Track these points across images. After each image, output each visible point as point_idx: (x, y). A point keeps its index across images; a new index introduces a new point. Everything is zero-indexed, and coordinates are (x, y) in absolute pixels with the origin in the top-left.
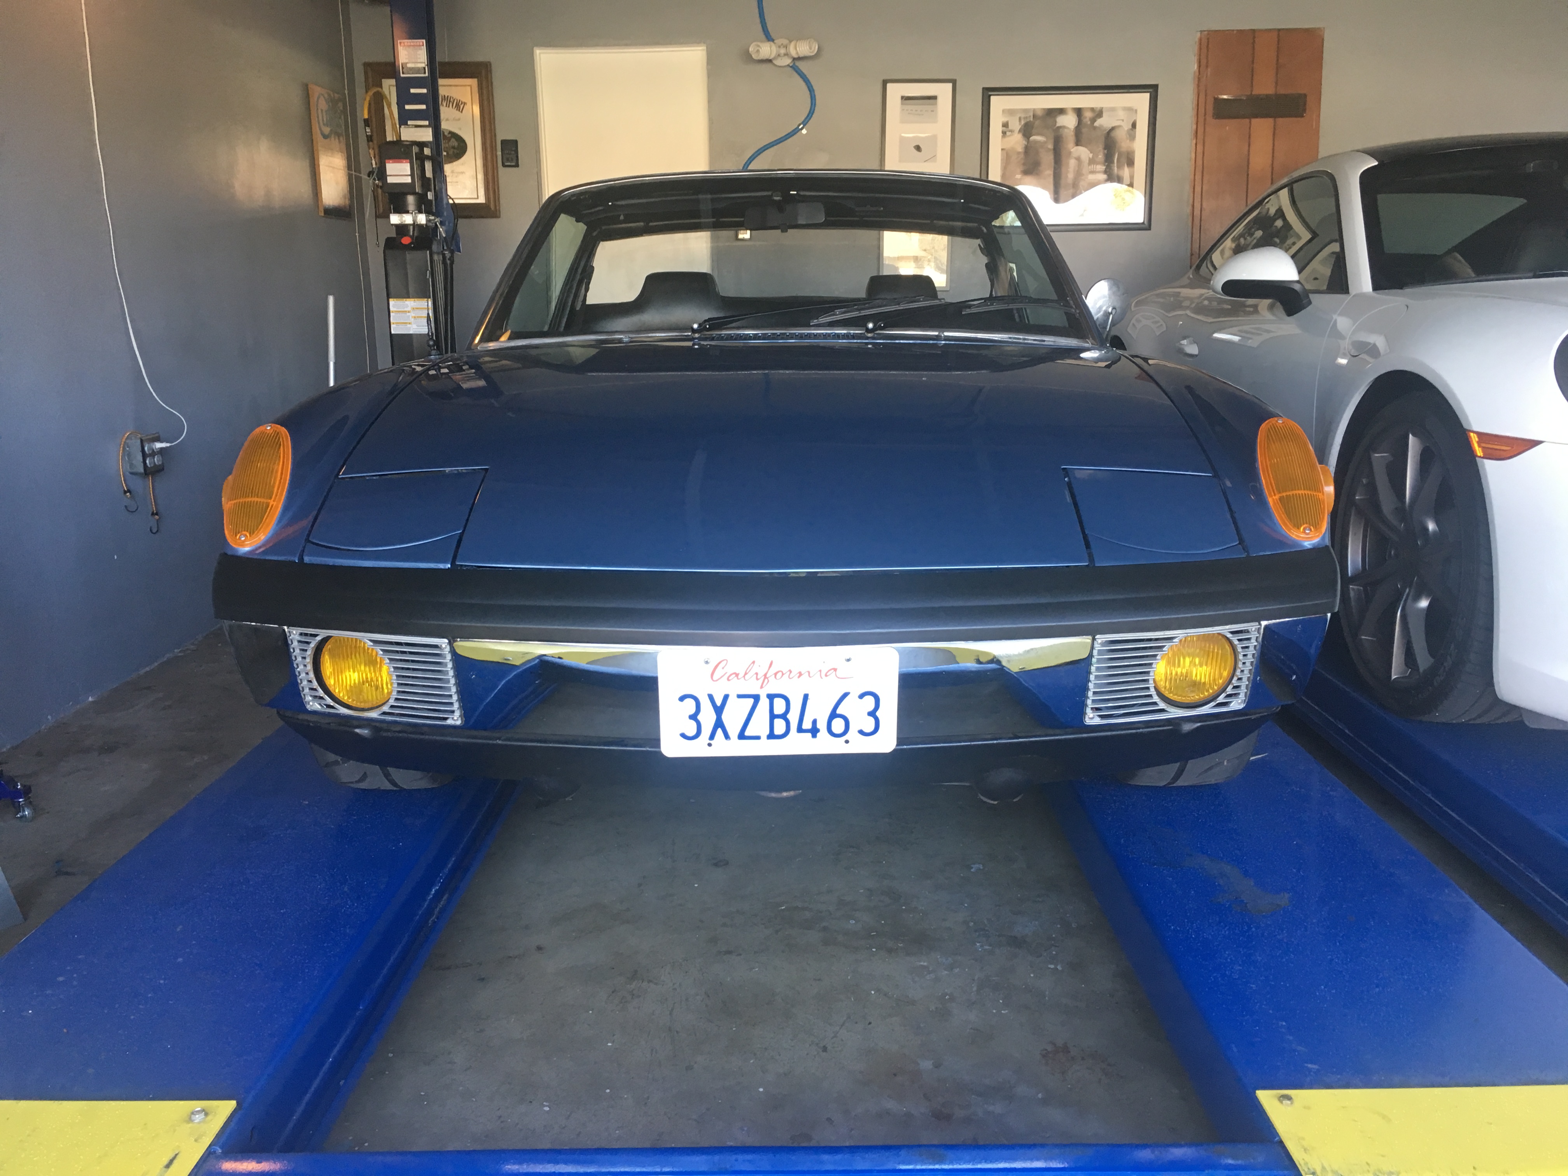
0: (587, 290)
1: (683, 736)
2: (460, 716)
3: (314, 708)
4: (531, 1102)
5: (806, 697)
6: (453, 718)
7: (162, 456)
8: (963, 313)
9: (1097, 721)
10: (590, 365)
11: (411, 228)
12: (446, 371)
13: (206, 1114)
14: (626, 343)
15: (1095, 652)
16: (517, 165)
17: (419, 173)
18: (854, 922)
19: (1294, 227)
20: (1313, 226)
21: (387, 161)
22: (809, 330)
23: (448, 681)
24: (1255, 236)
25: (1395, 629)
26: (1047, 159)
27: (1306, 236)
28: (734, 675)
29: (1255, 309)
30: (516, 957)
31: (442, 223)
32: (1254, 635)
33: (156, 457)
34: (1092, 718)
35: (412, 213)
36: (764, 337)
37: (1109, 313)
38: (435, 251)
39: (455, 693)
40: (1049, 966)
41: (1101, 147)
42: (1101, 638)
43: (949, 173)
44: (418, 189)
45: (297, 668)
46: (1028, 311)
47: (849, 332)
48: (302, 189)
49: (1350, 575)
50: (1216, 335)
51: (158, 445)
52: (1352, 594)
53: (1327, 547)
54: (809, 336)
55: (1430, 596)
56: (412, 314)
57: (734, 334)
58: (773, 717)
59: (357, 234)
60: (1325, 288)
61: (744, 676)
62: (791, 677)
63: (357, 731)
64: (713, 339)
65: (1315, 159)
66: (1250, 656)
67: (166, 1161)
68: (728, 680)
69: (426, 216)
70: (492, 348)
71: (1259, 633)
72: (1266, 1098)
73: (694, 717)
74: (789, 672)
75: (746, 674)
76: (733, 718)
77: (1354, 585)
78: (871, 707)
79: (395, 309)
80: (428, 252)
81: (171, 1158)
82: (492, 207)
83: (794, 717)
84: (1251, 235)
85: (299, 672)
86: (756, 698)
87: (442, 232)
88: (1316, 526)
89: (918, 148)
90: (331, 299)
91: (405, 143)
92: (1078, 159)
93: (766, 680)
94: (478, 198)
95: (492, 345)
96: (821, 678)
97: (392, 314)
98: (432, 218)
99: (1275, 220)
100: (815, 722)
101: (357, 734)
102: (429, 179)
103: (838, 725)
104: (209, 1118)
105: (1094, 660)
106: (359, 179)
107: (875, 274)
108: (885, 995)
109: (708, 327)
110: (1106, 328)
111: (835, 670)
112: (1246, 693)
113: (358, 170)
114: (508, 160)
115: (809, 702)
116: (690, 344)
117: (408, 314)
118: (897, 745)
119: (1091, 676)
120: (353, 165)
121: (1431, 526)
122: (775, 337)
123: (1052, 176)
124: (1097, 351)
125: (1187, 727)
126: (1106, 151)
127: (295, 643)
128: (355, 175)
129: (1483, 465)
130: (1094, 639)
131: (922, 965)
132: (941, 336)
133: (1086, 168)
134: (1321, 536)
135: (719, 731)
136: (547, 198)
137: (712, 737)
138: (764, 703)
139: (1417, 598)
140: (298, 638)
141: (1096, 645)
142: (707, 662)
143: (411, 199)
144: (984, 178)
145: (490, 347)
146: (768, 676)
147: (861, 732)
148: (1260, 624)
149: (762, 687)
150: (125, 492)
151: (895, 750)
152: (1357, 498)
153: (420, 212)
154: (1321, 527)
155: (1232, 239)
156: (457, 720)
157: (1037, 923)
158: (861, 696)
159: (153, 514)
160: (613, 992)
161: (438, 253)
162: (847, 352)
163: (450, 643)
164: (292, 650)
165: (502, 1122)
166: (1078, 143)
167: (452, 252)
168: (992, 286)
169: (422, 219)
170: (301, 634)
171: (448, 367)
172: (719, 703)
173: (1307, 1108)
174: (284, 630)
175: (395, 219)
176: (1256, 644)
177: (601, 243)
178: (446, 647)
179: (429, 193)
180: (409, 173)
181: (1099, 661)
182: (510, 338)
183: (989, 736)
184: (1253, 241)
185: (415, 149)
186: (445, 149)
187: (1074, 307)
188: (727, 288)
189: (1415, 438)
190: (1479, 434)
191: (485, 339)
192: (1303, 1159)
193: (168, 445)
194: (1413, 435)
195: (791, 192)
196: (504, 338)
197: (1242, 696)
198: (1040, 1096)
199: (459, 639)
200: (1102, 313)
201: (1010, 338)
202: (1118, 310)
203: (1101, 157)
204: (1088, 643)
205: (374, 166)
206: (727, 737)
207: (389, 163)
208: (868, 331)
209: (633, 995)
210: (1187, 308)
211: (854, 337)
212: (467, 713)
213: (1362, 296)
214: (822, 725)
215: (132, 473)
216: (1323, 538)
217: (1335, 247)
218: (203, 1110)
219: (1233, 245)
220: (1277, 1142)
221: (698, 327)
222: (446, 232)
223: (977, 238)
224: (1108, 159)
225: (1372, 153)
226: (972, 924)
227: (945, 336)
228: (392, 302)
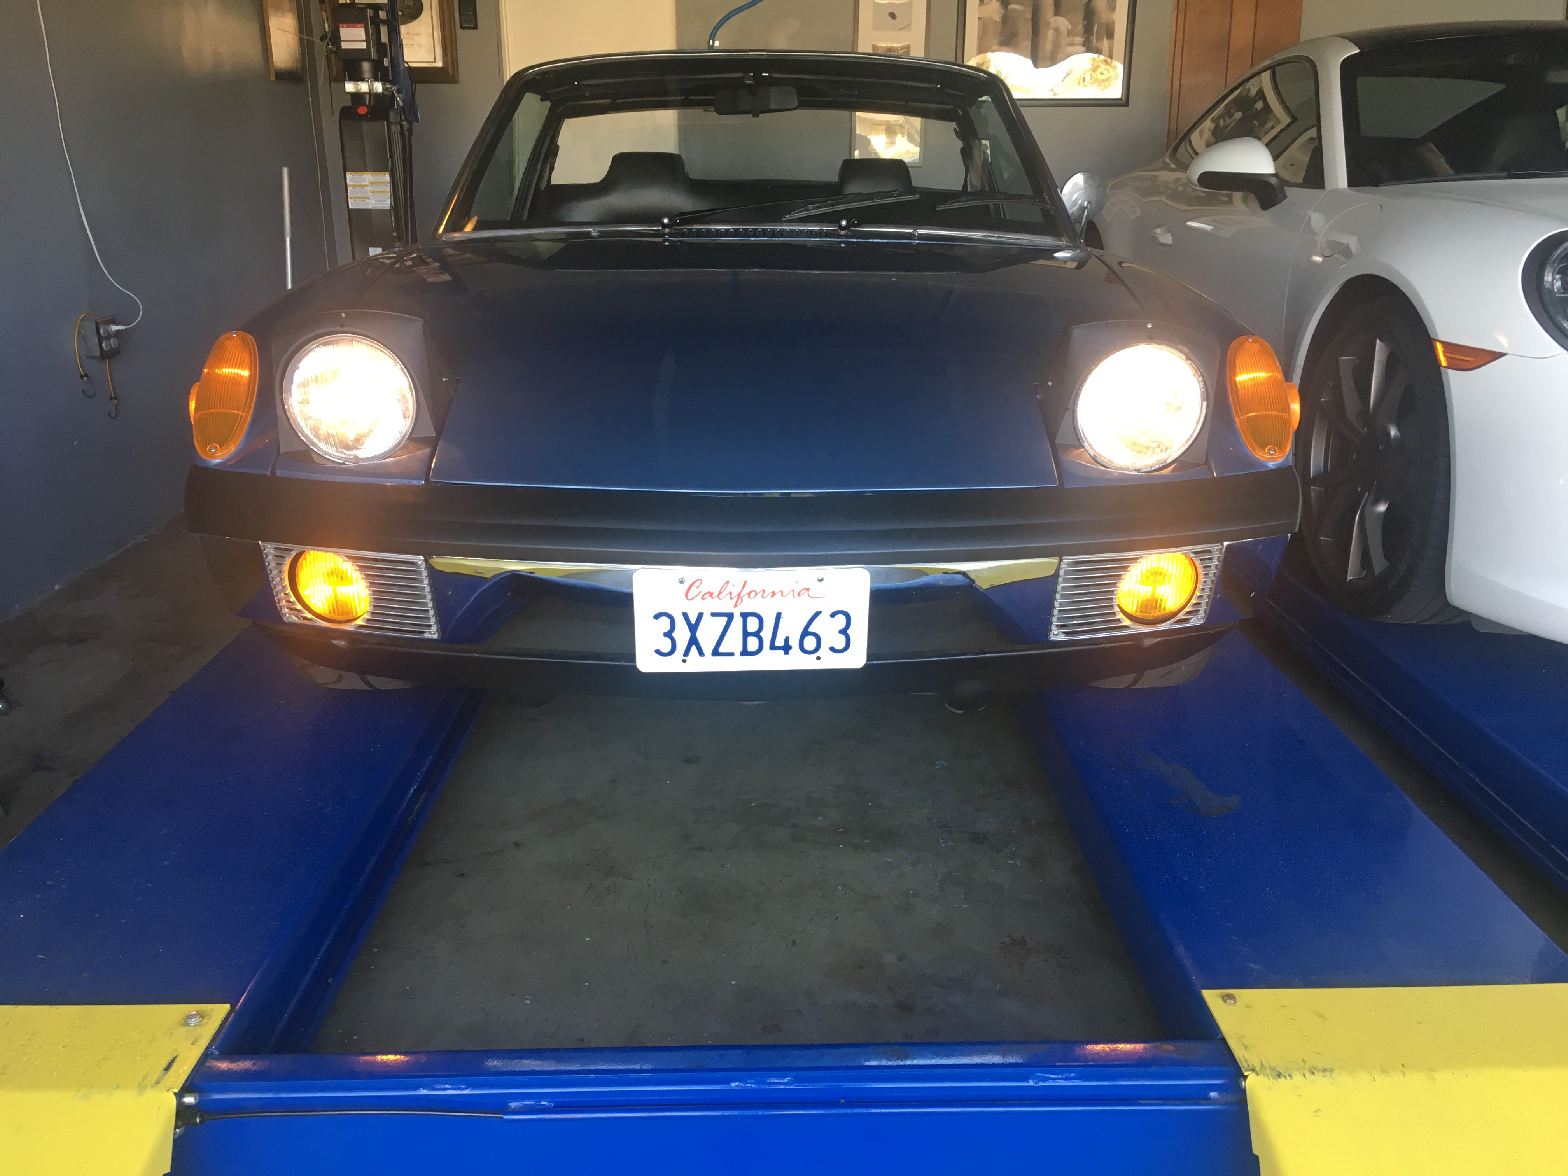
0: (552, 169)
1: (658, 652)
2: (437, 630)
3: (290, 620)
4: (513, 995)
5: (779, 616)
6: (430, 632)
7: (118, 339)
8: (937, 209)
9: (1062, 638)
10: (556, 261)
11: (367, 97)
12: (410, 263)
13: (203, 1017)
14: (595, 237)
15: (1061, 573)
16: (476, 27)
17: (375, 38)
18: (822, 818)
19: (1274, 110)
20: (1293, 109)
21: (340, 25)
22: (781, 226)
23: (424, 597)
24: (1234, 118)
25: (1353, 534)
26: (1025, 29)
27: (1285, 120)
28: (708, 595)
29: (1230, 201)
30: (494, 853)
31: (399, 92)
32: (1216, 555)
33: (112, 339)
34: (1057, 635)
35: (368, 81)
36: (736, 233)
37: (1084, 207)
38: (393, 121)
39: (432, 608)
40: (1009, 862)
41: (1080, 17)
42: (1067, 560)
43: (923, 56)
44: (374, 56)
45: (272, 582)
46: (1005, 206)
47: (821, 228)
48: (251, 51)
49: (1311, 476)
50: (1189, 223)
51: (115, 328)
52: (1313, 494)
53: (1291, 467)
54: (782, 233)
55: (1387, 502)
56: (370, 188)
57: (705, 229)
58: (746, 634)
59: (310, 99)
60: (1300, 181)
61: (718, 596)
62: (764, 596)
63: (334, 642)
64: (683, 235)
65: (1296, 42)
66: (1211, 575)
67: (165, 1063)
68: (703, 598)
69: (382, 84)
70: (456, 239)
71: (1220, 553)
72: (1211, 997)
73: (669, 634)
74: (762, 592)
75: (720, 593)
76: (708, 635)
77: (1315, 486)
78: (843, 625)
79: (352, 183)
80: (385, 123)
81: (169, 1061)
82: (451, 73)
83: (766, 635)
84: (1231, 116)
85: (275, 585)
86: (730, 617)
87: (400, 101)
88: (1281, 446)
89: (893, 16)
90: (285, 171)
91: (359, 6)
92: (1057, 30)
93: (740, 600)
94: (435, 62)
95: (457, 236)
96: (794, 597)
97: (349, 188)
98: (389, 86)
99: (1255, 102)
100: (787, 640)
101: (333, 644)
102: (385, 44)
103: (810, 643)
104: (205, 1020)
105: (1060, 580)
106: (311, 44)
107: (847, 158)
108: (852, 890)
109: (678, 221)
110: (1081, 223)
111: (808, 590)
112: (1206, 610)
113: (310, 33)
114: (467, 23)
115: (781, 621)
116: (660, 239)
117: (366, 188)
118: (868, 660)
119: (1057, 595)
120: (304, 28)
121: (1393, 432)
122: (746, 233)
123: (1030, 48)
124: (1071, 251)
125: (1148, 642)
126: (1085, 22)
127: (270, 557)
128: (307, 40)
129: (1447, 374)
130: (1061, 560)
131: (887, 861)
132: (915, 235)
133: (1064, 40)
134: (1285, 456)
135: (694, 648)
136: (508, 79)
137: (686, 653)
138: (738, 621)
139: (1376, 502)
140: (272, 551)
141: (1063, 566)
142: (681, 582)
143: (366, 66)
144: (959, 62)
145: (455, 237)
146: (741, 596)
147: (832, 649)
148: (1222, 545)
149: (735, 606)
150: (82, 377)
151: (866, 665)
152: (1322, 400)
153: (377, 80)
154: (1286, 448)
155: (1212, 119)
156: (434, 634)
157: (998, 819)
158: (833, 615)
159: (111, 398)
160: (589, 888)
161: (395, 124)
162: (819, 250)
163: (426, 560)
164: (267, 564)
165: (486, 1015)
166: (1057, 13)
167: (410, 124)
168: (967, 172)
169: (378, 87)
170: (275, 548)
171: (412, 259)
172: (693, 621)
173: (1249, 1007)
174: (259, 544)
175: (350, 87)
176: (1218, 563)
177: (566, 120)
178: (422, 564)
179: (385, 60)
180: (365, 39)
181: (1065, 581)
182: (475, 229)
183: (956, 652)
184: (1231, 123)
185: (370, 13)
186: (401, 9)
187: (1049, 202)
188: (695, 170)
189: (1381, 343)
190: (1444, 344)
191: (450, 228)
192: (1244, 1056)
193: (124, 327)
194: (1381, 341)
195: (763, 74)
196: (469, 228)
197: (1202, 613)
198: (998, 987)
199: (434, 557)
200: (1077, 206)
201: (985, 236)
202: (1093, 203)
203: (1080, 28)
204: (1054, 563)
205: (327, 30)
206: (701, 653)
207: (343, 27)
208: (841, 228)
209: (609, 890)
210: (1162, 193)
211: (827, 234)
212: (442, 628)
213: (1337, 192)
214: (794, 643)
215: (89, 357)
216: (1287, 459)
217: (1313, 133)
218: (198, 1014)
219: (1213, 126)
220: (1219, 1039)
221: (668, 222)
222: (403, 101)
223: (952, 121)
224: (1088, 31)
225: (1355, 39)
226: (935, 820)
227: (920, 234)
228: (349, 176)
